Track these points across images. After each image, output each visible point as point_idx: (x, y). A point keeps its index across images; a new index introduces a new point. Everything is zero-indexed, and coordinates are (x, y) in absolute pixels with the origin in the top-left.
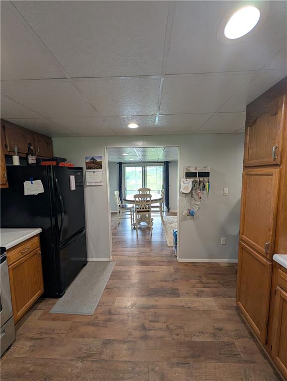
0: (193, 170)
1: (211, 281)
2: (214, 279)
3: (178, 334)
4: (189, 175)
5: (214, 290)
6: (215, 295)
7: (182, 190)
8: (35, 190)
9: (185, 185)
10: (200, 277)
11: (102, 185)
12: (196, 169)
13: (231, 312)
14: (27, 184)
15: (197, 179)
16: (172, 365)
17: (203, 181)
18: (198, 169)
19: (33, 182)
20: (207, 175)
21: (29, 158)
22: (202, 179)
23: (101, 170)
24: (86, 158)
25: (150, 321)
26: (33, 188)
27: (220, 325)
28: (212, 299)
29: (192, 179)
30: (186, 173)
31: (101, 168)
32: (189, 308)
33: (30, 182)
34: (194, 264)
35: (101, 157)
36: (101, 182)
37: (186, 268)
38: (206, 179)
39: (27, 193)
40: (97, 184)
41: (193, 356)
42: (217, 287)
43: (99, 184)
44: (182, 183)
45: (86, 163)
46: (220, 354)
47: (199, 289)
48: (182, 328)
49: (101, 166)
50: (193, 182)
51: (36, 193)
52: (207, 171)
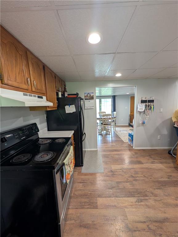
0: (144, 99)
1: (156, 157)
2: (158, 156)
3: (151, 178)
4: (143, 102)
5: (160, 161)
6: (161, 163)
7: (138, 110)
8: (71, 110)
9: (141, 107)
10: (150, 155)
11: (93, 109)
12: (146, 98)
13: (172, 169)
14: (67, 108)
15: (147, 104)
16: (154, 189)
17: (151, 105)
18: (147, 98)
19: (70, 106)
20: (152, 101)
21: (65, 93)
22: (150, 104)
23: (93, 100)
24: (85, 93)
25: (134, 174)
26: (70, 109)
27: (169, 174)
28: (160, 164)
29: (145, 104)
30: (141, 101)
31: (93, 99)
32: (151, 168)
33: (68, 106)
34: (144, 150)
35: (93, 93)
36: (93, 107)
37: (140, 152)
38: (152, 104)
39: (67, 112)
40: (90, 108)
41: (162, 186)
42: (160, 159)
43: (92, 108)
44: (138, 106)
45: (85, 96)
46: (175, 184)
47: (152, 161)
48: (151, 176)
49: (93, 98)
50: (145, 105)
51: (72, 112)
52: (152, 99)
